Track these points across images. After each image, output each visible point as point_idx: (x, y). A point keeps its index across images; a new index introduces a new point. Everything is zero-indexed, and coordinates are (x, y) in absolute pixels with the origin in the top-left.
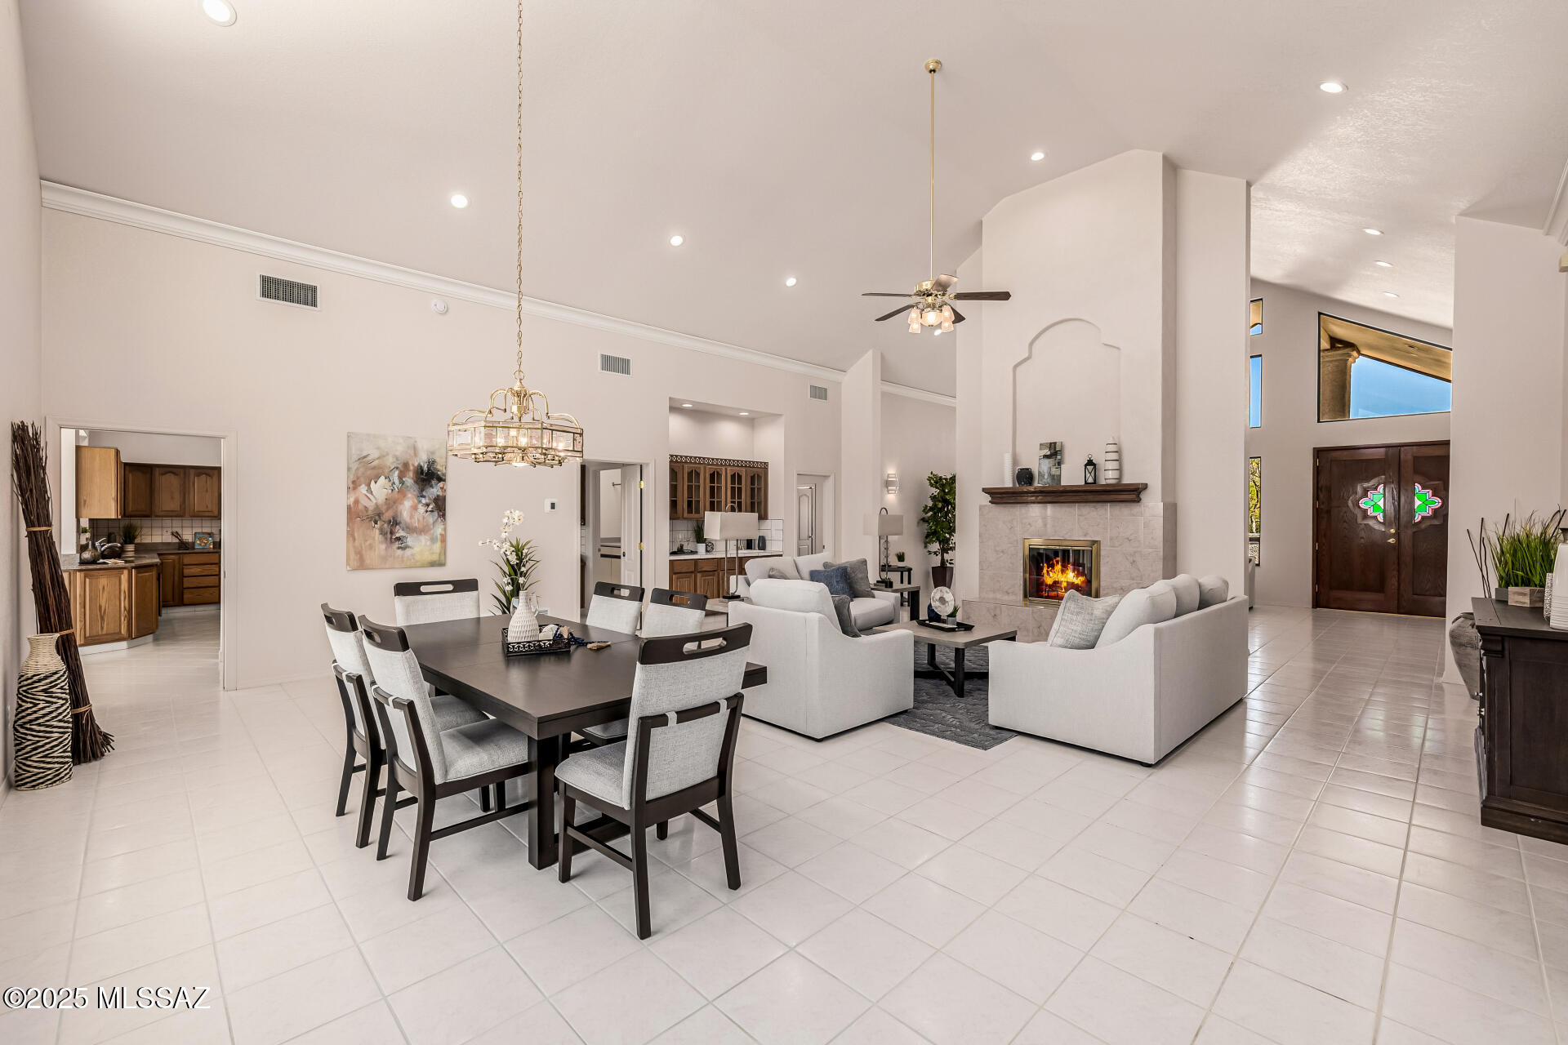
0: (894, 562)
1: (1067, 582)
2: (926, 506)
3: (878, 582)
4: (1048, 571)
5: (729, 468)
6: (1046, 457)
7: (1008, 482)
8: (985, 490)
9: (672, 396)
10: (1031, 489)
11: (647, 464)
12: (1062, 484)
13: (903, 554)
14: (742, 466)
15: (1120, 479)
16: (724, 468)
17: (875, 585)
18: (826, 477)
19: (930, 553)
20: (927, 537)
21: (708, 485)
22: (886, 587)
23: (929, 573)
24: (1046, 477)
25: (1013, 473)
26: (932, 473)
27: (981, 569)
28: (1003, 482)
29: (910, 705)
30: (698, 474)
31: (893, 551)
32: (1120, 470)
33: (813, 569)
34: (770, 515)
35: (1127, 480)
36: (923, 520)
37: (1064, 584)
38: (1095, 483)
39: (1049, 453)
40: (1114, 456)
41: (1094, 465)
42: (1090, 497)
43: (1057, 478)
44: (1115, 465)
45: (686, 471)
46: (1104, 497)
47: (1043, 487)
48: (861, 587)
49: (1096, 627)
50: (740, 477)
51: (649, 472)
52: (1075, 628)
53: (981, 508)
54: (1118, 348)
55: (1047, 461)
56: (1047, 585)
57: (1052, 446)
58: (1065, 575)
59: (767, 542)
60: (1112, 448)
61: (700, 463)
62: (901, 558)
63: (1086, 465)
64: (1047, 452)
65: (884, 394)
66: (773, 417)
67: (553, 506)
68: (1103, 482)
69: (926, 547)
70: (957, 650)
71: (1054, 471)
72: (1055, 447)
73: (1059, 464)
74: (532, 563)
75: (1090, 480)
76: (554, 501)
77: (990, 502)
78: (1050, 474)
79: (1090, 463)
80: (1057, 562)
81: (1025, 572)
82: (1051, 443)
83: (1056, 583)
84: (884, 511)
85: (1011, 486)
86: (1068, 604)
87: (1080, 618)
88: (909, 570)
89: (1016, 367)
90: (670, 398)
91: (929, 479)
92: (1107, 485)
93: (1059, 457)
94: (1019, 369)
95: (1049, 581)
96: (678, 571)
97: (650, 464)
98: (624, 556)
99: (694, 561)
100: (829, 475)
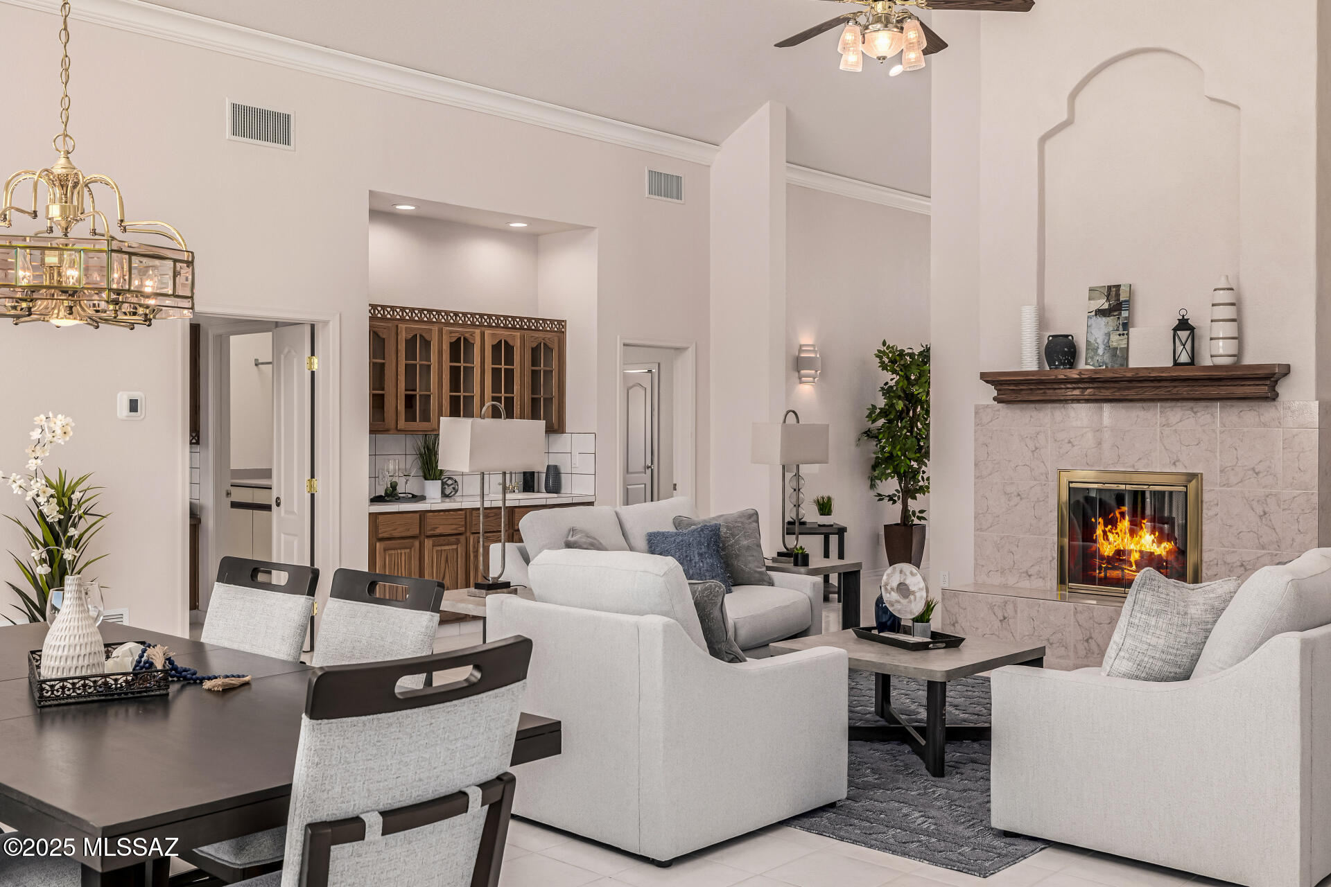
0: (811, 515)
1: (1141, 552)
2: (874, 407)
3: (780, 554)
4: (1105, 532)
5: (488, 332)
6: (1100, 313)
7: (1029, 361)
8: (984, 376)
9: (373, 189)
10: (1073, 374)
11: (326, 323)
12: (1132, 364)
13: (829, 499)
14: (514, 328)
15: (1239, 355)
16: (478, 332)
17: (774, 560)
18: (679, 350)
19: (880, 497)
20: (874, 468)
21: (447, 364)
22: (796, 564)
23: (878, 536)
24: (1100, 351)
25: (1039, 338)
26: (884, 343)
27: (978, 529)
28: (1021, 363)
29: (840, 790)
30: (426, 344)
31: (811, 494)
32: (1239, 338)
33: (651, 530)
34: (569, 427)
35: (1250, 359)
36: (868, 434)
37: (1135, 556)
38: (1192, 363)
39: (1106, 306)
40: (1228, 312)
41: (1192, 329)
42: (1184, 390)
43: (1121, 355)
44: (1230, 329)
45: (403, 336)
46: (1213, 391)
47: (1095, 372)
48: (748, 565)
49: (1194, 639)
50: (509, 349)
51: (328, 340)
52: (1154, 641)
53: (978, 411)
54: (1237, 107)
55: (1102, 321)
56: (1102, 558)
57: (1113, 291)
58: (1136, 539)
59: (563, 477)
60: (1224, 297)
61: (430, 322)
62: (825, 507)
63: (1175, 330)
64: (1103, 303)
65: (791, 188)
66: (574, 232)
67: (134, 405)
68: (1207, 362)
69: (872, 486)
70: (931, 685)
71: (1116, 340)
72: (1118, 295)
73: (1126, 326)
74: (90, 520)
75: (1184, 358)
76: (135, 395)
77: (995, 399)
78: (1108, 346)
79: (1183, 324)
80: (1123, 515)
81: (1061, 534)
82: (1110, 288)
83: (1119, 553)
84: (791, 419)
85: (1037, 369)
86: (1141, 596)
87: (1162, 622)
88: (841, 531)
89: (1043, 140)
90: (371, 192)
91: (880, 354)
92: (1216, 367)
93: (1125, 314)
94: (1049, 145)
95: (1107, 550)
96: (385, 535)
97: (331, 322)
98: (278, 505)
99: (418, 515)
100: (684, 345)
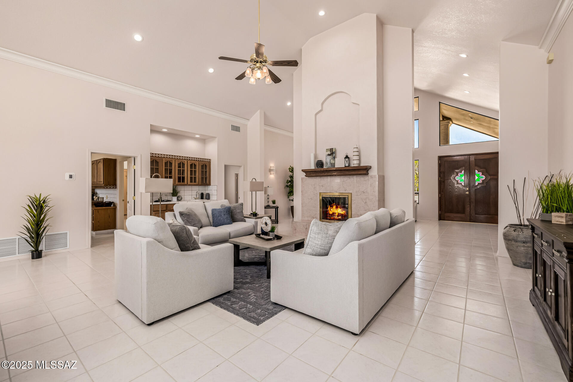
0: (271, 204)
1: (338, 213)
2: (288, 180)
3: (251, 214)
4: (330, 209)
5: (189, 161)
6: (329, 155)
7: (313, 167)
8: (303, 170)
9: (152, 124)
10: (322, 169)
12: (335, 167)
13: (275, 200)
15: (359, 164)
16: (186, 161)
18: (240, 166)
19: (290, 200)
20: (288, 194)
21: (177, 168)
22: (254, 216)
23: (290, 208)
24: (329, 164)
25: (315, 161)
26: (290, 166)
27: (302, 207)
28: (310, 166)
29: (231, 287)
31: (271, 200)
32: (360, 160)
33: (214, 208)
34: (212, 184)
35: (362, 165)
36: (287, 186)
37: (337, 214)
38: (349, 166)
39: (330, 153)
40: (357, 153)
41: (349, 158)
42: (347, 173)
43: (333, 165)
44: (357, 158)
45: (164, 162)
46: (353, 173)
47: (327, 169)
48: (238, 216)
49: (330, 241)
50: (195, 165)
51: (138, 161)
52: (317, 242)
53: (302, 179)
54: (359, 105)
55: (329, 157)
56: (329, 214)
57: (331, 150)
58: (337, 210)
59: (210, 196)
60: (356, 150)
61: (172, 158)
62: (274, 202)
63: (345, 158)
64: (329, 153)
65: (265, 131)
66: (213, 138)
67: (71, 177)
68: (352, 165)
69: (288, 198)
70: (266, 252)
71: (332, 161)
72: (333, 151)
73: (334, 158)
75: (347, 165)
76: (71, 174)
77: (305, 176)
78: (330, 163)
79: (347, 157)
80: (334, 205)
81: (320, 207)
82: (331, 149)
83: (333, 213)
84: (254, 180)
85: (314, 168)
87: (320, 236)
88: (278, 208)
89: (316, 114)
90: (151, 125)
91: (290, 169)
92: (354, 167)
93: (334, 155)
94: (318, 116)
95: (331, 213)
96: (155, 210)
97: (138, 157)
98: (128, 203)
99: (165, 205)
100: (241, 165)
